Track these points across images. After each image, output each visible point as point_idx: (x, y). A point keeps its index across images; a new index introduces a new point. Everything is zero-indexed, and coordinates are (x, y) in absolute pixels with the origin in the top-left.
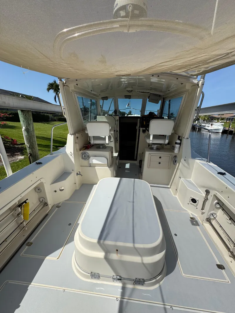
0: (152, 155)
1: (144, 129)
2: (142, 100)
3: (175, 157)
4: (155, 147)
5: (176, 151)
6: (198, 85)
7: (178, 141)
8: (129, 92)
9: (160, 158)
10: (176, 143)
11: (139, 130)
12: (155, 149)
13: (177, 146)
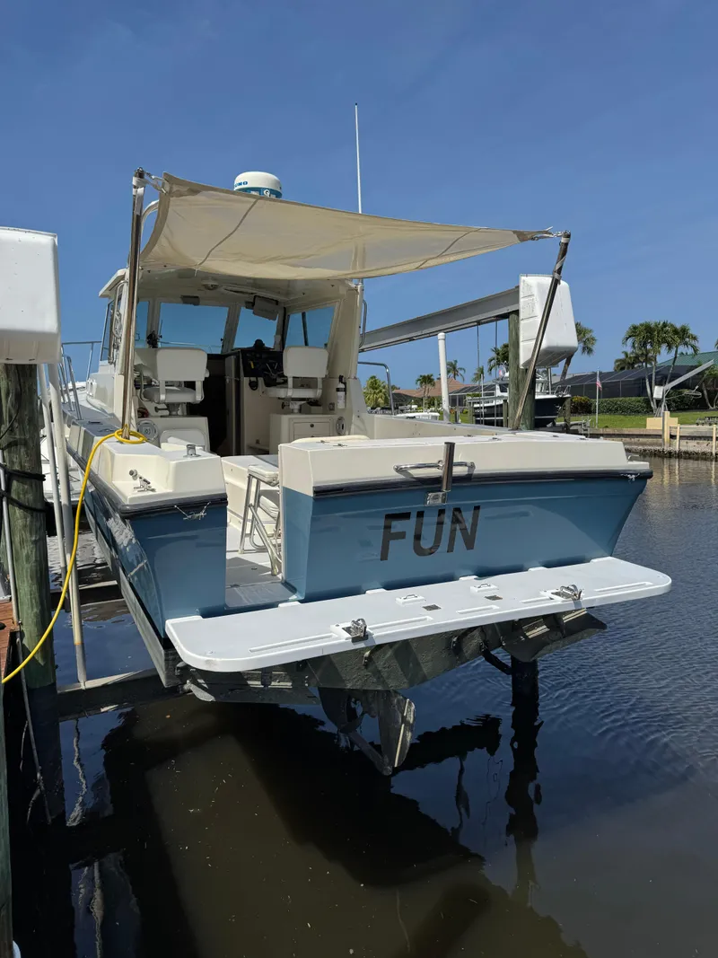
0: (295, 421)
1: (253, 379)
2: (227, 309)
3: (340, 419)
4: (296, 406)
5: (340, 405)
6: (357, 290)
7: (342, 386)
8: (209, 289)
9: (312, 426)
10: (338, 390)
11: (238, 384)
12: (296, 411)
13: (341, 394)
